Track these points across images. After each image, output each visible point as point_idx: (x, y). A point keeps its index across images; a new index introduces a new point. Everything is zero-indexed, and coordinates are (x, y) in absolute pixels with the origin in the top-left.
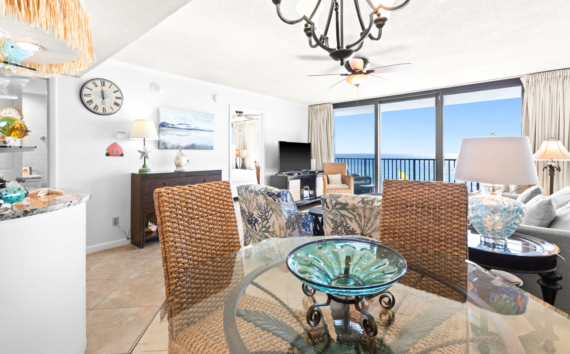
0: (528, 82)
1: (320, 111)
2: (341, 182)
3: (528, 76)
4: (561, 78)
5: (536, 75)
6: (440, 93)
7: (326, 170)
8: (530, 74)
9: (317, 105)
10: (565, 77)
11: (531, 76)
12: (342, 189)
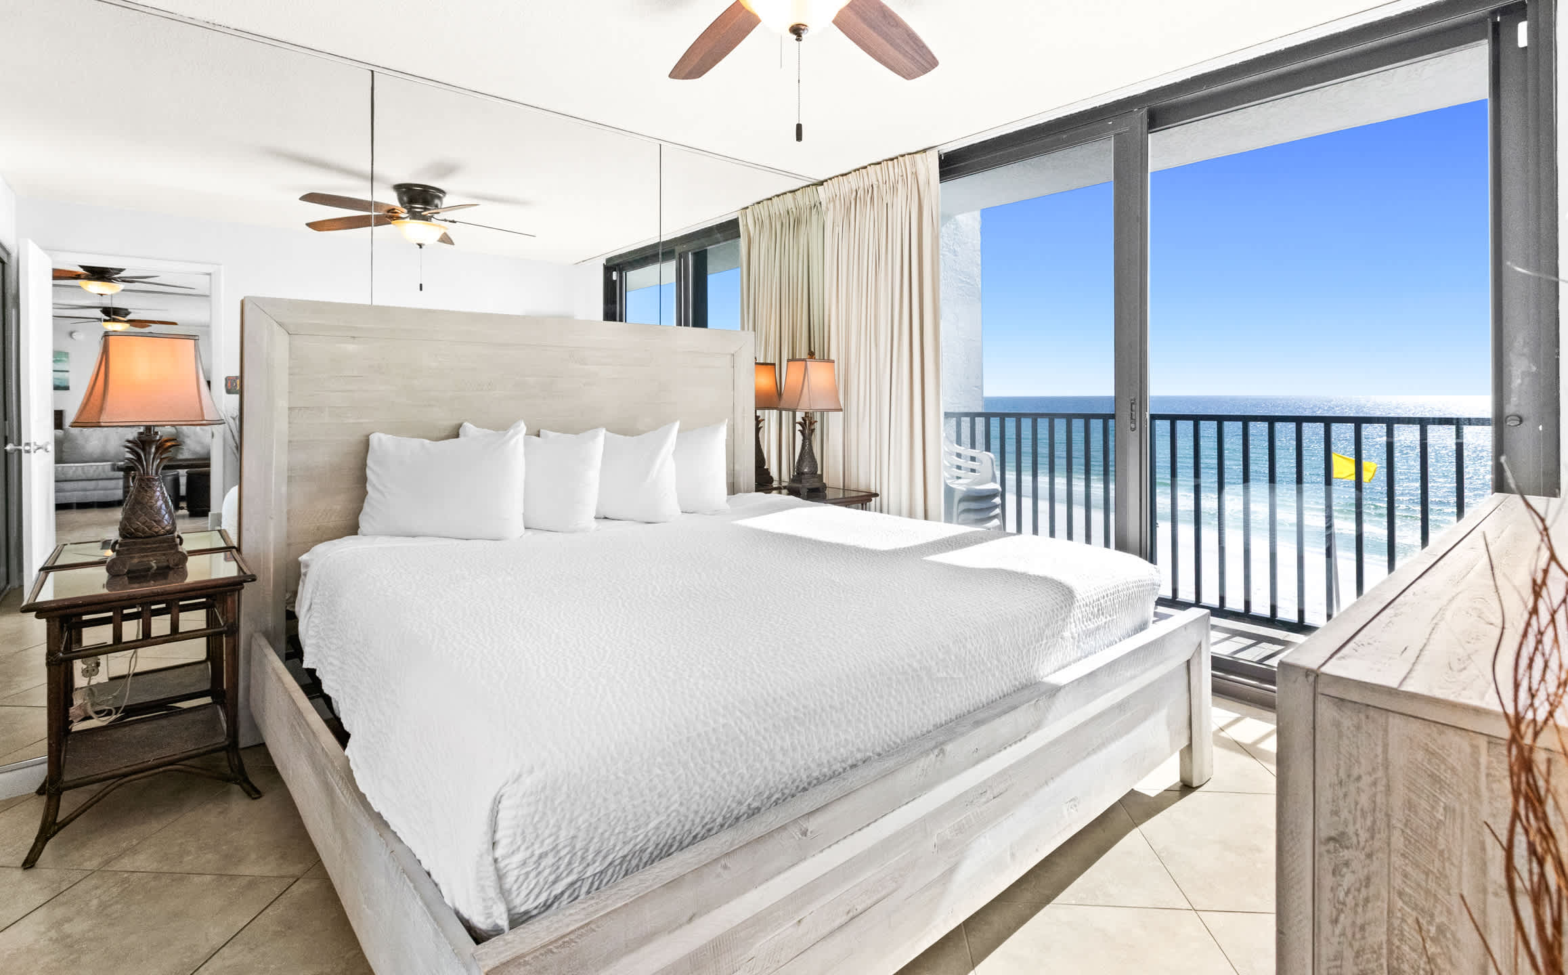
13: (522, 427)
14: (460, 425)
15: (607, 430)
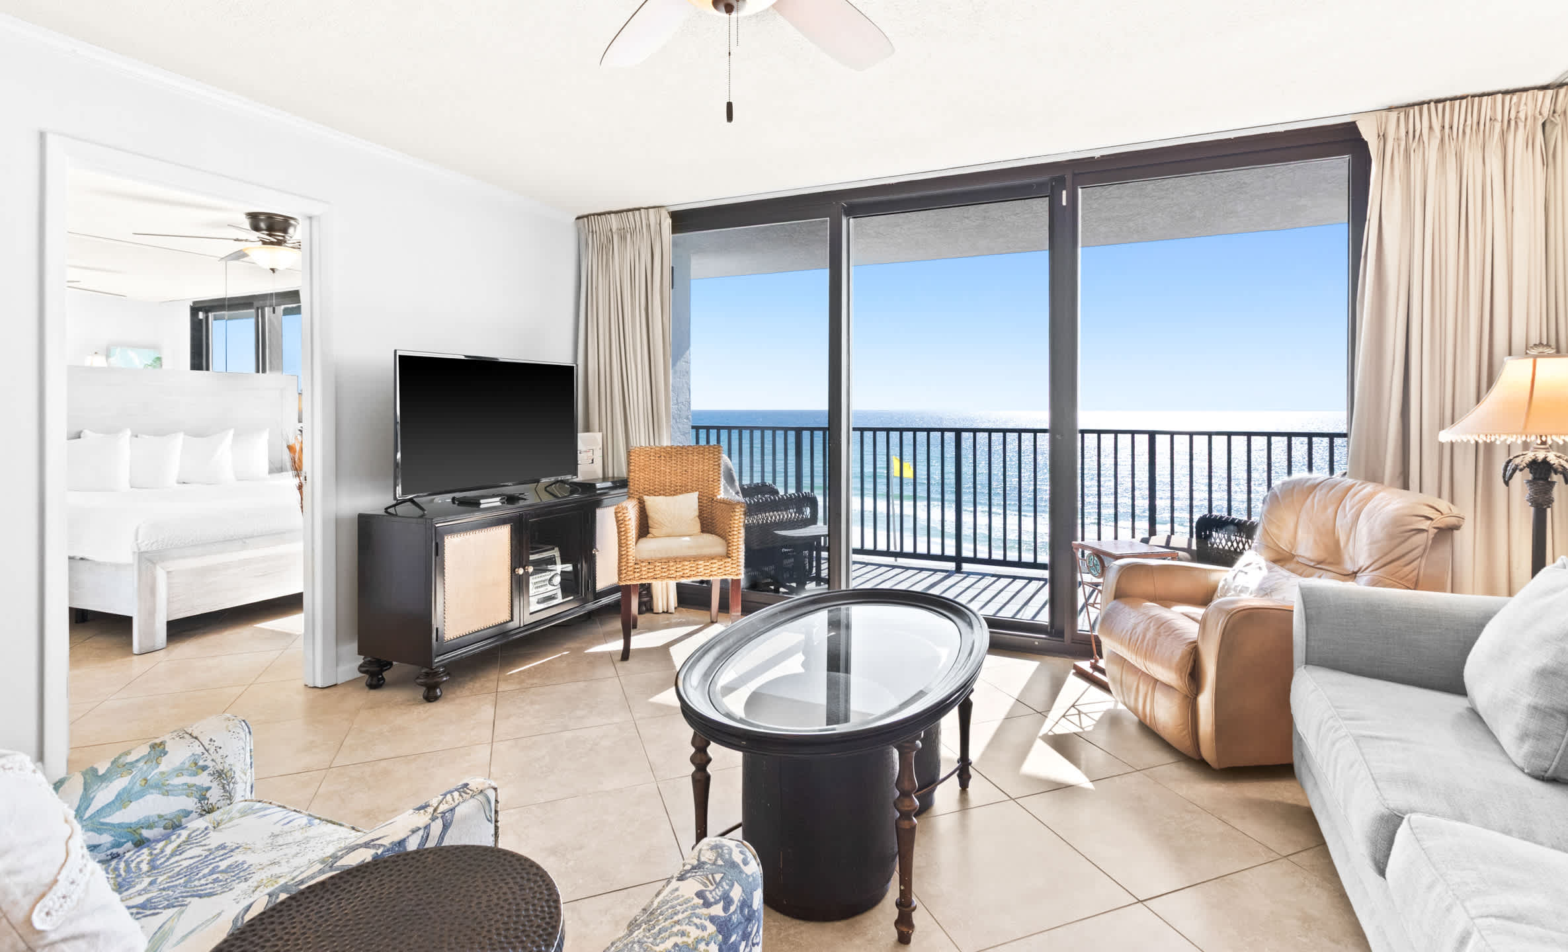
0: (1383, 137)
1: (623, 238)
2: (697, 526)
3: (1384, 113)
4: (1498, 126)
5: (1412, 111)
6: (1069, 177)
7: (638, 480)
8: (1390, 109)
9: (610, 213)
10: (1509, 121)
11: (1393, 115)
12: (696, 559)
13: (129, 433)
14: (81, 432)
15: (185, 434)
